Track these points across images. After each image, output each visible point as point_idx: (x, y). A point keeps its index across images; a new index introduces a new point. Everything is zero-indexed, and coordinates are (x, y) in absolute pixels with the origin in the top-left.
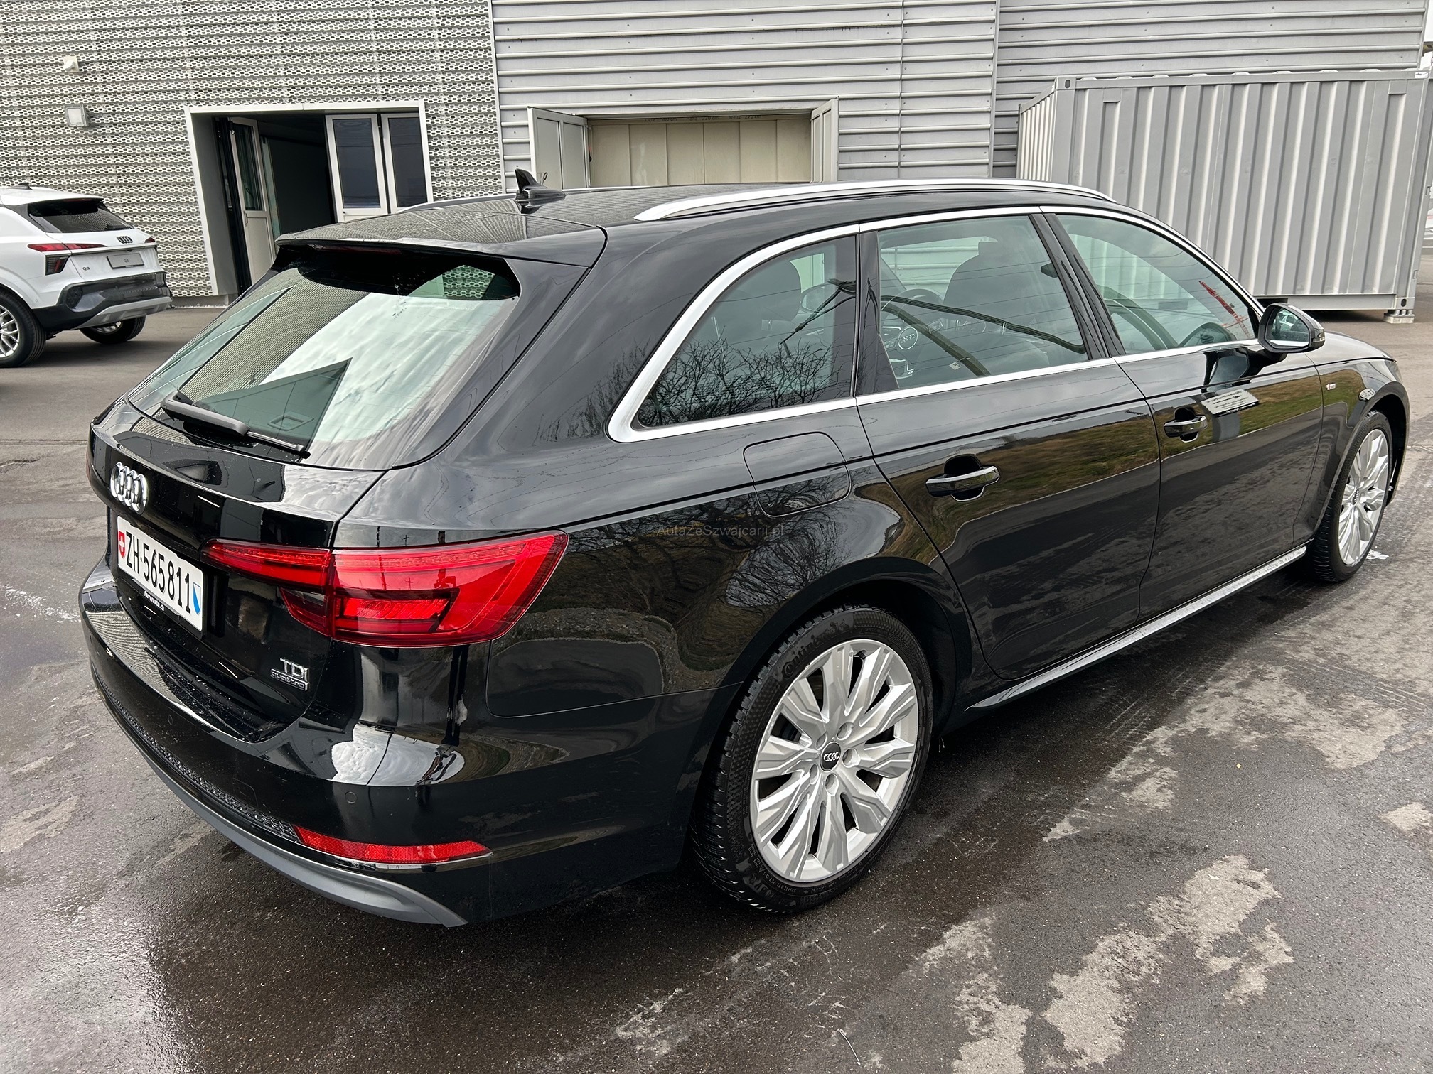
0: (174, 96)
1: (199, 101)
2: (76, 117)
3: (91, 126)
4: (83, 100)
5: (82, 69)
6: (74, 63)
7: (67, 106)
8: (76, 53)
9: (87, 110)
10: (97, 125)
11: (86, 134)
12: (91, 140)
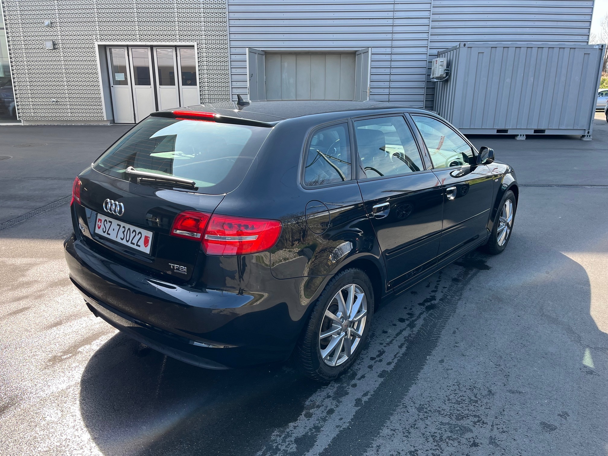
0: (91, 37)
1: (101, 40)
2: (49, 45)
3: (54, 49)
4: (52, 38)
5: (52, 26)
7: (45, 40)
8: (50, 19)
9: (53, 42)
10: (57, 48)
11: (53, 52)
12: (54, 54)
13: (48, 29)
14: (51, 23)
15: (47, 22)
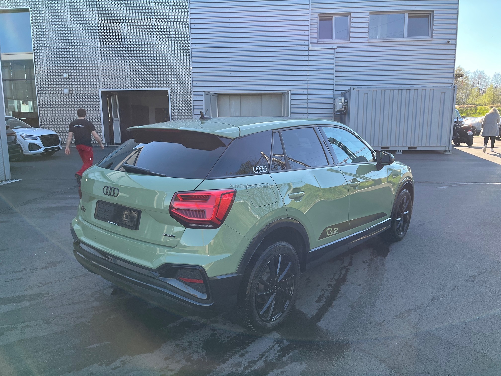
0: (96, 86)
1: (103, 87)
2: (66, 91)
3: (70, 93)
4: (69, 86)
5: (69, 78)
6: (66, 75)
7: (64, 88)
8: (67, 73)
9: (69, 89)
10: (72, 93)
11: (68, 96)
12: (70, 97)
13: (65, 80)
14: (68, 76)
15: (65, 75)
